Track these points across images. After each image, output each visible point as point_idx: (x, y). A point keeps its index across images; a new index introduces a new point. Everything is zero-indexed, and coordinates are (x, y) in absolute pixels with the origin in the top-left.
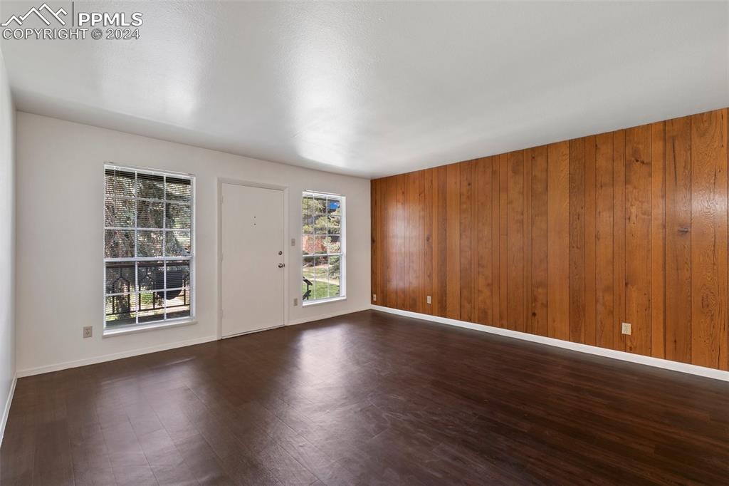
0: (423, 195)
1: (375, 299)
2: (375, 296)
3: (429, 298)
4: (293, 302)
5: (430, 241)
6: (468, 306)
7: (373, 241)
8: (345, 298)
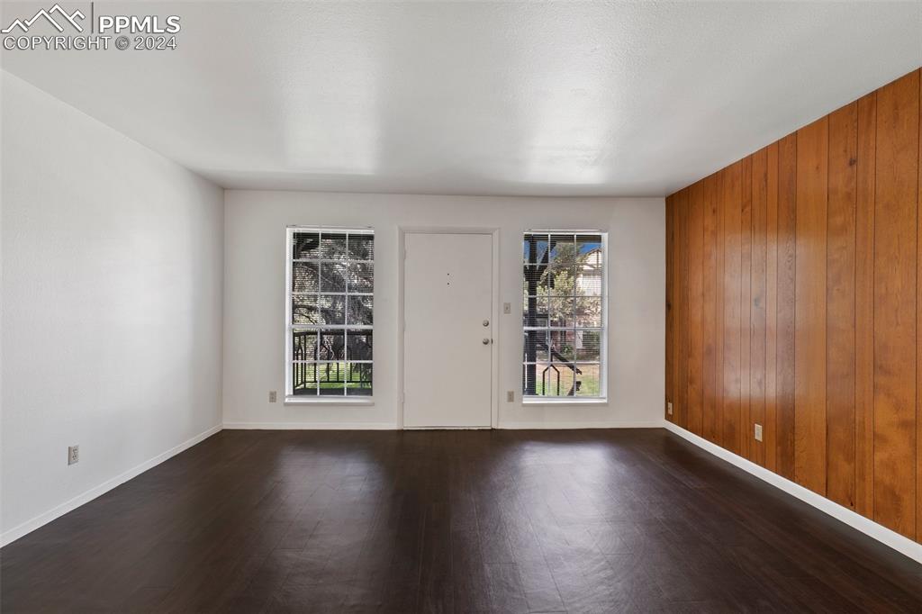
0: (748, 209)
1: (670, 412)
2: (670, 405)
3: (758, 428)
4: (505, 397)
5: (762, 304)
6: (845, 469)
7: (669, 306)
8: (605, 401)
